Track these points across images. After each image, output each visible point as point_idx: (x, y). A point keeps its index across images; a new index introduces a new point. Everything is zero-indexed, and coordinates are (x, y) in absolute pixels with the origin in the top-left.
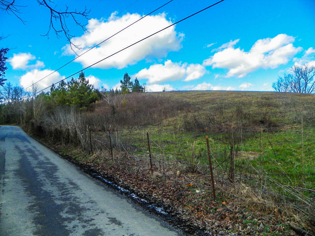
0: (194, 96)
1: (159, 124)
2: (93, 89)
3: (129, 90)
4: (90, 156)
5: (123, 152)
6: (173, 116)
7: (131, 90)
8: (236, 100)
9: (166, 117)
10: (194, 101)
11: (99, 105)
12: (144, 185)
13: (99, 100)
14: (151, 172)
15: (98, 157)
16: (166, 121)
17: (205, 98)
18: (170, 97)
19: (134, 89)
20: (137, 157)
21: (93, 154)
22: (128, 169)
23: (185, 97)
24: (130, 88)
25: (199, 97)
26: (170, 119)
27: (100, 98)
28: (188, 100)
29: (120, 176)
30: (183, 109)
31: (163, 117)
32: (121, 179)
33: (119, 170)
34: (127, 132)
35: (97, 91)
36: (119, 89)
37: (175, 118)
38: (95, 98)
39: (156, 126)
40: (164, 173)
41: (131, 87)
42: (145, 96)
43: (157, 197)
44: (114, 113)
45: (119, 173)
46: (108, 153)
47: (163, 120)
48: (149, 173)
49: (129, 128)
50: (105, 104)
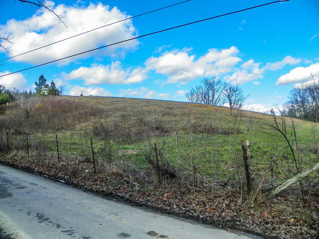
0: (108, 103)
1: (72, 129)
2: (4, 90)
3: (44, 92)
4: (8, 155)
5: (37, 151)
6: (86, 122)
7: (46, 93)
8: (145, 108)
9: (79, 122)
10: (108, 108)
11: (11, 108)
12: (53, 170)
13: (10, 102)
14: (58, 163)
15: (15, 155)
16: (79, 126)
17: (118, 105)
18: (86, 103)
19: (50, 91)
20: (49, 154)
21: (10, 153)
22: (41, 162)
23: (100, 103)
24: (45, 90)
25: (113, 104)
26: (83, 125)
27: (12, 100)
28: (102, 107)
29: (35, 167)
30: (96, 115)
31: (77, 123)
32: (36, 168)
33: (34, 163)
34: (41, 135)
35: (8, 92)
36: (34, 91)
37: (87, 124)
38: (5, 99)
39: (69, 131)
40: (68, 163)
41: (47, 90)
42: (61, 99)
43: (61, 176)
44: (28, 117)
45: (34, 165)
46: (25, 152)
47: (76, 125)
48: (57, 163)
49: (43, 132)
50: (17, 106)
